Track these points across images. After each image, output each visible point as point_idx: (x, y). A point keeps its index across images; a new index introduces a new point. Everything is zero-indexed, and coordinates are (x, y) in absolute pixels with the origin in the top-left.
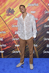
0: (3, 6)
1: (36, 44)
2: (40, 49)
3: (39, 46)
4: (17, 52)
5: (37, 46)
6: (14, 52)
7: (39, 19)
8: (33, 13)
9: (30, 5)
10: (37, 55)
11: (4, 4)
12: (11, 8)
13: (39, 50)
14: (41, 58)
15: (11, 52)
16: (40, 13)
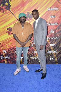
0: (22, 10)
1: (55, 50)
2: (60, 55)
3: (59, 52)
4: (36, 58)
5: (56, 52)
6: (33, 58)
7: (59, 24)
8: (53, 17)
9: (50, 9)
10: (57, 62)
11: (22, 8)
12: (30, 12)
13: (58, 57)
14: (60, 65)
15: (30, 59)
16: (60, 17)
